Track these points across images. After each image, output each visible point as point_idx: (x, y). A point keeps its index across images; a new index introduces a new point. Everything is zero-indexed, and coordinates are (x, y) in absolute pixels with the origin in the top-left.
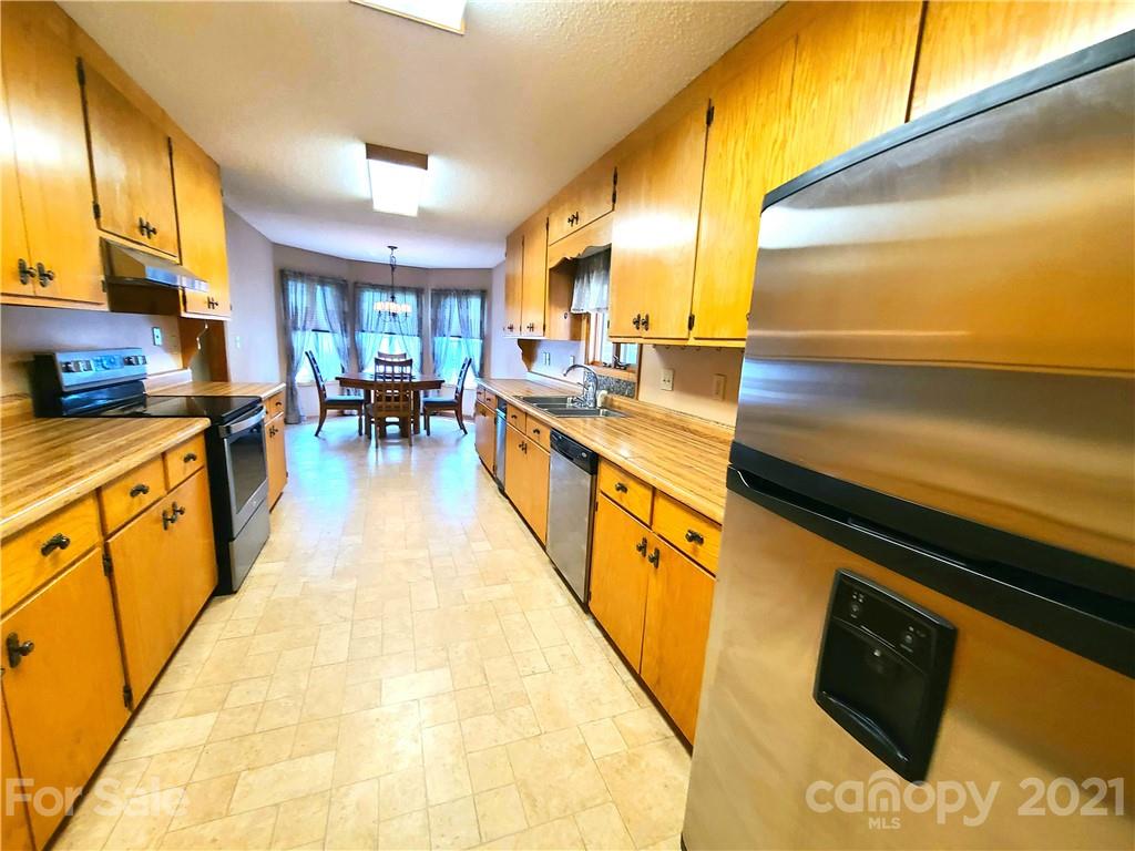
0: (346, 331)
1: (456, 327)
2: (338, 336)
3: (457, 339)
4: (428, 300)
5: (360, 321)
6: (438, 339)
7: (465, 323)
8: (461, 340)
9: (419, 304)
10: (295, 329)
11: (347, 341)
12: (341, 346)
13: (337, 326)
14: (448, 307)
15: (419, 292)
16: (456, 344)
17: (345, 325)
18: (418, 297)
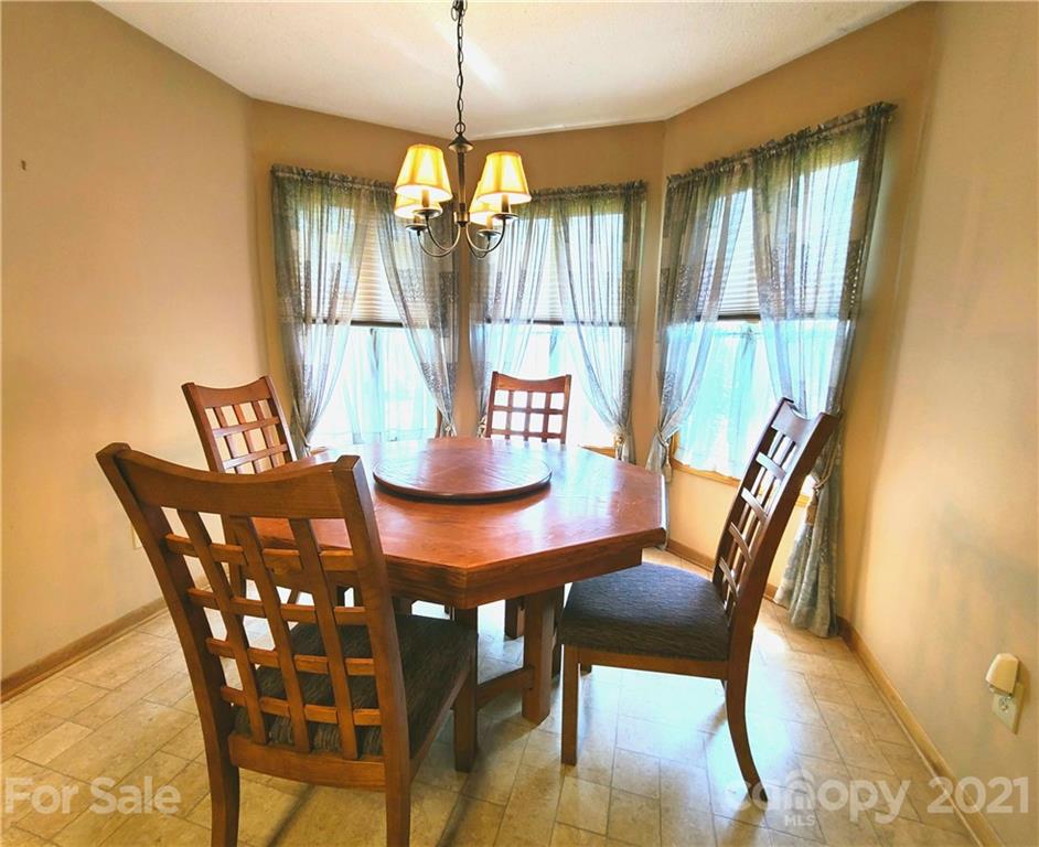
0: (444, 320)
1: (740, 284)
2: (426, 336)
3: (743, 325)
4: (654, 216)
5: (481, 296)
6: (676, 332)
7: (774, 268)
8: (756, 326)
9: (631, 232)
10: (305, 319)
11: (446, 346)
12: (430, 358)
13: (421, 310)
14: (718, 221)
15: (630, 196)
16: (738, 342)
17: (445, 307)
18: (627, 212)
